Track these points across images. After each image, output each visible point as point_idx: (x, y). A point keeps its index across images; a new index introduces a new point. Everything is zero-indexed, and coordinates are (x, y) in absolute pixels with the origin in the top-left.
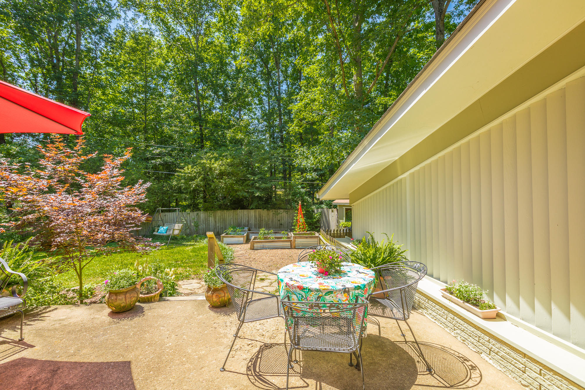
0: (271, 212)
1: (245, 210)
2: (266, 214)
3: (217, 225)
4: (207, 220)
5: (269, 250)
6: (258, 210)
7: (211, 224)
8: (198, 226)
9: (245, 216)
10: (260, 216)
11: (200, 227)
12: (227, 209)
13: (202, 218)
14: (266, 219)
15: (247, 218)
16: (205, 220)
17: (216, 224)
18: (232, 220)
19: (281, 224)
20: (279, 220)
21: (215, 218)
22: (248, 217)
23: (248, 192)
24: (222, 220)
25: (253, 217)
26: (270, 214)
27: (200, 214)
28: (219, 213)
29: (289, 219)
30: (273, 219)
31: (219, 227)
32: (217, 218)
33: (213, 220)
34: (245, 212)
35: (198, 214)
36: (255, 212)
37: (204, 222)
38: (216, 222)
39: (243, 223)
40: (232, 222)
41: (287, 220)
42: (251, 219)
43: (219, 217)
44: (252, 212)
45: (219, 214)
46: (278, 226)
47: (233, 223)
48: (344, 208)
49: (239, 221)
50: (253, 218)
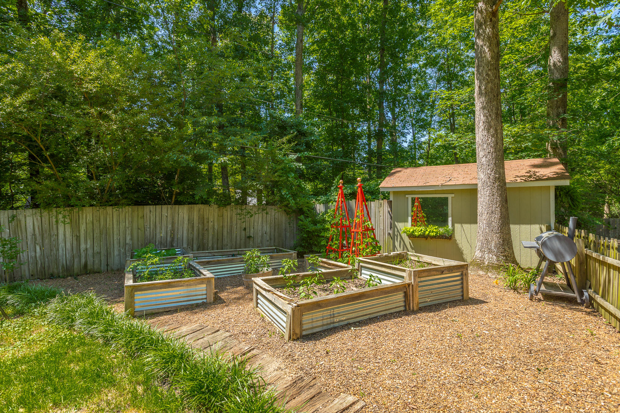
1: (165, 207)
3: (83, 246)
4: (47, 236)
6: (196, 207)
7: (61, 245)
8: (17, 252)
9: (164, 218)
11: (23, 256)
12: (116, 204)
14: (216, 227)
15: (170, 226)
16: (42, 235)
17: (79, 245)
18: (128, 232)
19: (249, 237)
20: (245, 229)
21: (75, 226)
22: (173, 223)
24: (97, 231)
25: (186, 222)
26: (225, 217)
27: (21, 217)
28: (88, 214)
29: (264, 224)
30: (231, 226)
31: (90, 252)
32: (83, 228)
33: (68, 235)
34: (166, 210)
35: (13, 217)
36: (190, 212)
37: (38, 238)
38: (78, 238)
40: (128, 238)
41: (260, 228)
42: (180, 229)
43: (90, 226)
44: (183, 212)
45: (90, 218)
46: (243, 241)
47: (132, 239)
48: (410, 197)
49: (147, 233)
50: (186, 226)
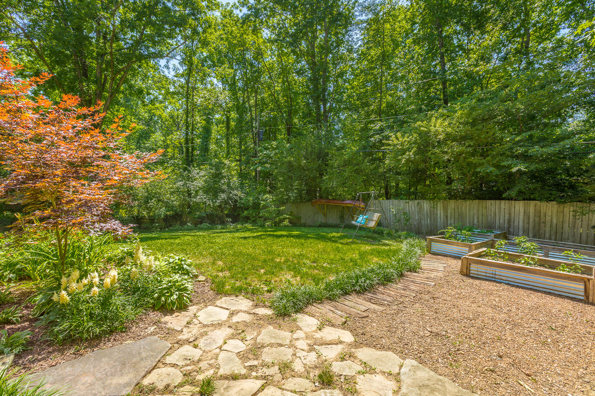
0: (569, 209)
2: (555, 211)
3: (449, 222)
4: (432, 214)
5: (506, 287)
6: (532, 203)
7: (439, 220)
8: (409, 219)
10: (538, 214)
13: (425, 210)
15: (507, 216)
16: (430, 213)
17: (447, 221)
18: (476, 217)
20: (594, 227)
22: (510, 214)
23: (497, 166)
24: (457, 215)
25: (522, 214)
26: (566, 213)
27: (422, 203)
28: (452, 204)
32: (449, 211)
33: (442, 214)
34: (504, 205)
35: (419, 204)
36: (526, 206)
37: (429, 214)
38: (447, 217)
39: (497, 224)
42: (517, 220)
43: (453, 211)
44: (519, 206)
45: (453, 206)
46: (591, 238)
47: (478, 222)
49: (489, 218)
